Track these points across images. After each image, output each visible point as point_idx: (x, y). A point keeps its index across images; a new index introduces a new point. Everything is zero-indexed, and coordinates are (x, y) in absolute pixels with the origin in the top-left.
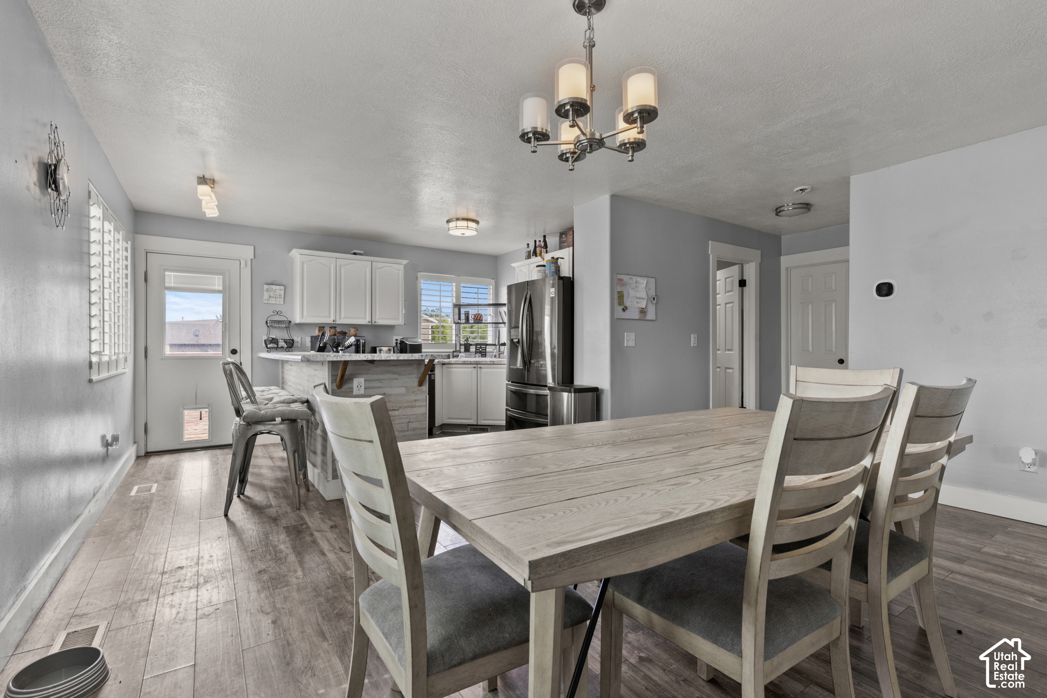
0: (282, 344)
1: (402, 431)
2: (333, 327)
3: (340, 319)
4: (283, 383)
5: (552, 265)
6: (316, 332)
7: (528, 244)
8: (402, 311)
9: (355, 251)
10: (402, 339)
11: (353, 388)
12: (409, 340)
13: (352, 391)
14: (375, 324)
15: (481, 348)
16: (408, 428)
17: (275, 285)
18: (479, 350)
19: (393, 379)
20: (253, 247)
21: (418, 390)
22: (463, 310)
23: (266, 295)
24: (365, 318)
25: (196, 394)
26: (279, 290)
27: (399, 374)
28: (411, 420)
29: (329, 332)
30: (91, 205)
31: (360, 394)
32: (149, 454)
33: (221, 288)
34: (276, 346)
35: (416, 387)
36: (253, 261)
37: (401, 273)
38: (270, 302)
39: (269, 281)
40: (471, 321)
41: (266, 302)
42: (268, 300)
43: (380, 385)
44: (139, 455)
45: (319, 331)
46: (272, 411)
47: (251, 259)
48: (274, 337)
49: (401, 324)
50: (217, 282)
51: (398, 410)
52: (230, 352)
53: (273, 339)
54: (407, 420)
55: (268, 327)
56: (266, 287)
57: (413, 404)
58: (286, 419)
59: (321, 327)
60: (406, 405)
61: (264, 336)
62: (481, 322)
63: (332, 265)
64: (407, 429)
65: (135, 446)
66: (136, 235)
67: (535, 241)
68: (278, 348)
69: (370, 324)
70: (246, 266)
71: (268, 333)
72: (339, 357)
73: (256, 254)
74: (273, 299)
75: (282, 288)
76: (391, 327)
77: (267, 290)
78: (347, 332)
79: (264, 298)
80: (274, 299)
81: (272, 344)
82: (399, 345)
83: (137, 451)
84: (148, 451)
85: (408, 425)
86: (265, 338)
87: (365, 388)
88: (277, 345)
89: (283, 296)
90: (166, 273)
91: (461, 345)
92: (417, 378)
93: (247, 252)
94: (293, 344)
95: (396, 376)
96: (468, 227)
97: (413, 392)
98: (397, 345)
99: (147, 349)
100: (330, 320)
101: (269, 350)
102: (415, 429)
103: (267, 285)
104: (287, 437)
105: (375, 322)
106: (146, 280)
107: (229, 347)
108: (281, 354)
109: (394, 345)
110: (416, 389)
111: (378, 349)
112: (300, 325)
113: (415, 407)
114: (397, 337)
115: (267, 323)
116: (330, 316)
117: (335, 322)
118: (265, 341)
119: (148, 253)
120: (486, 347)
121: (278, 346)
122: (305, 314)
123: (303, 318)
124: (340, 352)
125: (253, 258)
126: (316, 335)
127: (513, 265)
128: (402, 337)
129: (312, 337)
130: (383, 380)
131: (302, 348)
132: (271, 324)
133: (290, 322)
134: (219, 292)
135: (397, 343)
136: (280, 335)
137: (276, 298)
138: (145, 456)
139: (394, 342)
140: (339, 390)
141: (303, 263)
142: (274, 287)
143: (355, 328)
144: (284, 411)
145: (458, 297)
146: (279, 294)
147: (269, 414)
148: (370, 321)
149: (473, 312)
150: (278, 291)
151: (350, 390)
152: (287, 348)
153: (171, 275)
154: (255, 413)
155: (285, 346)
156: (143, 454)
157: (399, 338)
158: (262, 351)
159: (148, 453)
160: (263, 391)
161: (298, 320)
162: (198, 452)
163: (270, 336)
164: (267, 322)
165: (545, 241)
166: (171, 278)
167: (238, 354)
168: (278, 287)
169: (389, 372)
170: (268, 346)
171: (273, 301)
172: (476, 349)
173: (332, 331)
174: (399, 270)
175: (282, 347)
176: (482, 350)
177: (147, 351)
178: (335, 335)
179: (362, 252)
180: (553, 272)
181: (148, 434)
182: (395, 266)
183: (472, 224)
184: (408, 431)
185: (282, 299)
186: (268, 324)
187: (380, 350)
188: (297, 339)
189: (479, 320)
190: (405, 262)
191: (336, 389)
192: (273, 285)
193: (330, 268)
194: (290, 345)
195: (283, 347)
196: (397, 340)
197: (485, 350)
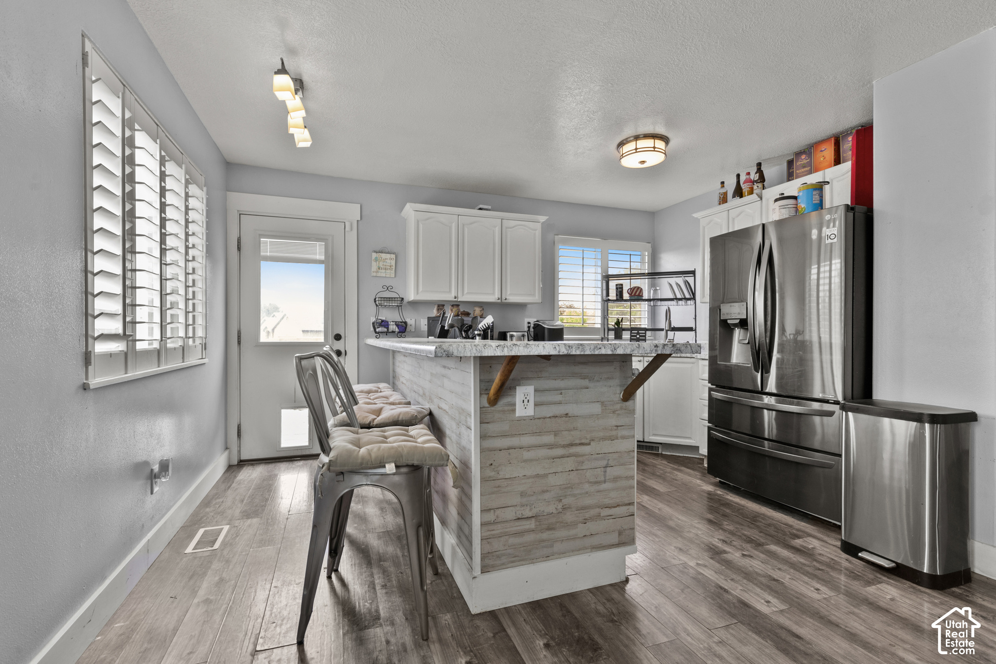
0: (393, 327)
1: (596, 483)
2: (455, 305)
3: (463, 295)
4: (394, 377)
5: (815, 193)
6: (434, 313)
7: (723, 183)
8: (539, 285)
9: (481, 206)
10: (537, 321)
11: (514, 405)
12: (547, 322)
13: (514, 411)
14: (506, 301)
15: (638, 333)
16: (605, 476)
17: (385, 253)
18: (636, 336)
19: (581, 388)
20: (360, 205)
21: (621, 408)
22: (613, 284)
23: (374, 266)
24: (493, 294)
25: (295, 389)
26: (389, 259)
27: (591, 379)
28: (611, 463)
29: (450, 311)
30: (94, 82)
31: (528, 414)
32: (242, 463)
33: (323, 258)
34: (386, 330)
35: (618, 403)
36: (360, 222)
37: (538, 233)
38: (379, 275)
39: (378, 249)
40: (626, 296)
41: (375, 274)
42: (377, 272)
43: (559, 398)
44: (231, 464)
45: (438, 310)
46: (380, 448)
47: (358, 221)
48: (384, 319)
49: (538, 302)
50: (318, 251)
51: (589, 444)
52: (333, 337)
53: (382, 321)
54: (604, 463)
55: (377, 306)
56: (374, 255)
57: (614, 433)
58: (404, 464)
59: (441, 306)
60: (601, 434)
61: (372, 318)
62: (641, 298)
63: (454, 224)
64: (603, 479)
65: (227, 453)
66: (228, 193)
67: (738, 176)
68: (388, 333)
69: (500, 301)
70: (351, 230)
71: (377, 314)
72: (506, 349)
73: (364, 214)
74: (382, 271)
75: (393, 256)
76: (521, 306)
77: (376, 260)
78: (470, 312)
79: (372, 270)
80: (384, 271)
81: (382, 328)
82: (532, 330)
83: (229, 459)
84: (243, 458)
85: (605, 472)
86: (373, 319)
87: (535, 405)
88: (388, 328)
89: (394, 267)
90: (262, 239)
91: (609, 330)
92: (621, 386)
93: (352, 212)
94: (406, 328)
95: (586, 382)
96: (654, 147)
97: (614, 412)
98: (529, 330)
99: (240, 333)
100: (450, 297)
101: (378, 335)
102: (616, 479)
103: (375, 254)
104: (405, 499)
105: (506, 299)
106: (239, 249)
107: (332, 332)
108: (393, 342)
109: (526, 329)
110: (618, 406)
111: (508, 334)
112: (414, 304)
113: (617, 438)
114: (529, 319)
115: (375, 301)
116: (450, 291)
117: (456, 300)
118: (373, 323)
119: (241, 215)
120: (645, 333)
121: (388, 330)
122: (421, 289)
123: (418, 293)
124: (477, 337)
125: (359, 219)
126: (434, 316)
127: (695, 215)
128: (535, 320)
129: (429, 318)
130: (565, 389)
131: (417, 334)
132: (380, 302)
133: (403, 299)
134: (320, 262)
135: (529, 327)
136: (391, 316)
137: (385, 269)
138: (237, 465)
139: (526, 325)
140: (493, 408)
141: (418, 221)
142: (384, 256)
143: (481, 307)
144: (400, 449)
145: (605, 268)
146: (389, 264)
147: (373, 455)
148: (500, 297)
149: (627, 284)
150: (388, 261)
151: (510, 408)
152: (399, 332)
153: (266, 243)
154: (349, 452)
155: (397, 330)
156: (236, 463)
157: (533, 321)
158: (370, 337)
159: (241, 461)
160: (369, 392)
161: (411, 296)
162: (296, 462)
163: (379, 318)
164: (375, 299)
165: (759, 171)
166: (268, 246)
167: (342, 341)
168: (388, 256)
169: (574, 375)
170: (377, 330)
171: (382, 273)
172: (631, 336)
173: (454, 310)
174: (536, 230)
175: (393, 332)
176: (640, 336)
177: (240, 336)
178: (458, 315)
179: (490, 207)
180: (816, 204)
181: (241, 438)
182: (531, 224)
183: (660, 144)
184: (605, 482)
185: (393, 271)
186: (377, 303)
187: (512, 336)
188: (410, 321)
189: (639, 295)
190: (543, 219)
191: (487, 405)
192: (382, 252)
193: (450, 228)
194: (403, 330)
195: (395, 332)
196: (529, 323)
197: (645, 336)
